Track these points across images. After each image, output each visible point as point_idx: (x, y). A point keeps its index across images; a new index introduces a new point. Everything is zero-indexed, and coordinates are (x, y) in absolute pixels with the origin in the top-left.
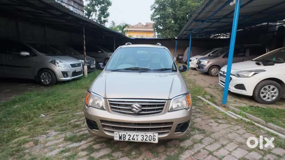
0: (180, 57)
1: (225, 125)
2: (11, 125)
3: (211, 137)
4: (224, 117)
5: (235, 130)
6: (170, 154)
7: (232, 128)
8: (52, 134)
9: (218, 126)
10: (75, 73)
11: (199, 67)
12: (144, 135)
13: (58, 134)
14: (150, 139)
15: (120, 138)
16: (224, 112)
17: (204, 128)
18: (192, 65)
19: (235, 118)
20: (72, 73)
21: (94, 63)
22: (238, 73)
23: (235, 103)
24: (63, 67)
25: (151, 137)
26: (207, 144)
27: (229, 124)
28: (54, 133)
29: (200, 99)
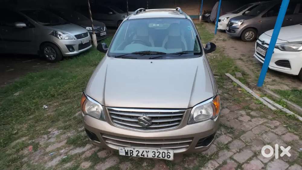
0: (207, 15)
1: (260, 119)
2: (10, 121)
3: (240, 140)
4: (259, 107)
5: (272, 129)
6: (188, 166)
7: (269, 125)
8: (54, 134)
9: (250, 121)
10: (81, 46)
11: (229, 31)
12: (156, 151)
13: (61, 134)
14: (164, 156)
15: (127, 153)
16: (259, 100)
17: (232, 124)
18: (221, 26)
19: (273, 108)
20: (79, 46)
21: (105, 30)
22: (284, 45)
23: (273, 85)
24: (67, 39)
25: (165, 154)
26: (235, 152)
27: (265, 119)
28: (56, 132)
29: (229, 77)
